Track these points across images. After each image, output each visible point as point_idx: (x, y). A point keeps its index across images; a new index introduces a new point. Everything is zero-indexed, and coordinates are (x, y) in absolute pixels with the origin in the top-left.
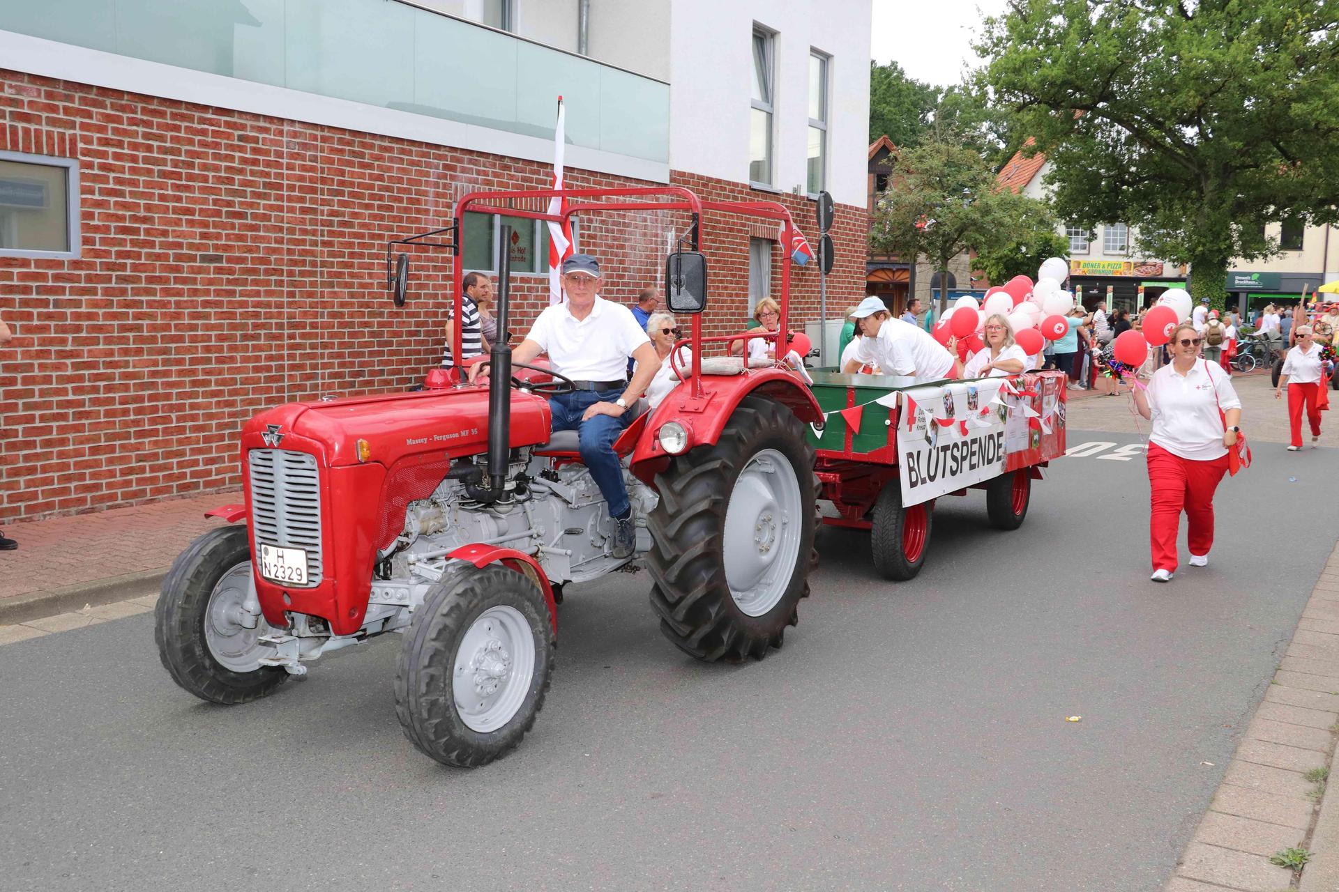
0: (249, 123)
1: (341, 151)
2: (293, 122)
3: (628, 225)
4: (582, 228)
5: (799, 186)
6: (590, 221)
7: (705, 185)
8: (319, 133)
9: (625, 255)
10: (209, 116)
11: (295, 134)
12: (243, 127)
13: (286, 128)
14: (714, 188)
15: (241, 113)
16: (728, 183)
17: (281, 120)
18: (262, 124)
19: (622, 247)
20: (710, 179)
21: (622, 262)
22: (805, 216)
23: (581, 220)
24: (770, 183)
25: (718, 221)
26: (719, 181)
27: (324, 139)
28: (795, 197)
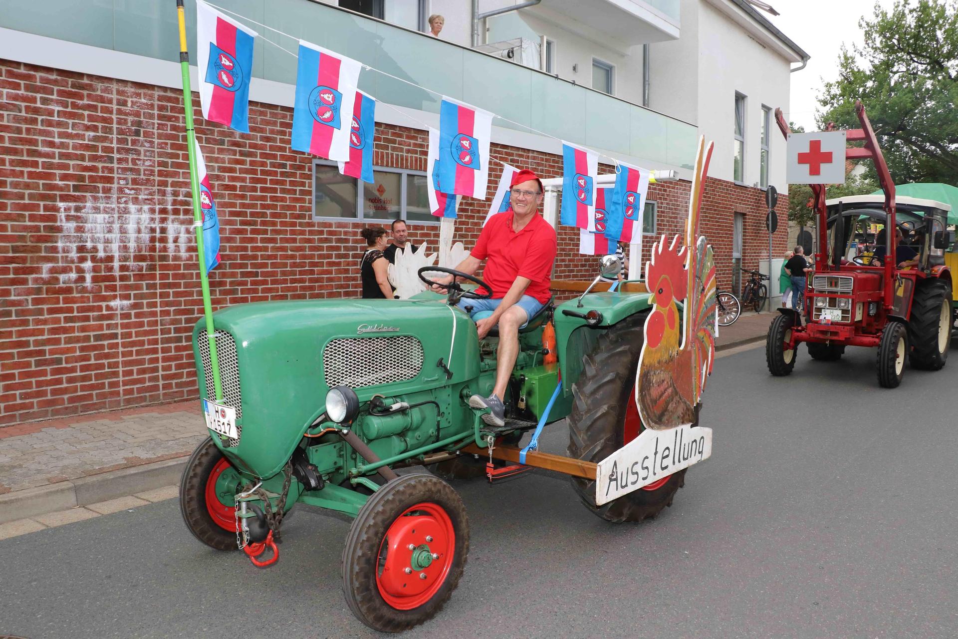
0: (515, 152)
1: (554, 167)
2: (533, 151)
3: (678, 205)
4: (658, 207)
5: (757, 183)
6: (662, 203)
7: (714, 183)
8: (544, 157)
9: (677, 222)
10: (498, 149)
11: (534, 158)
12: (512, 155)
13: (530, 155)
14: (718, 184)
15: (512, 147)
16: (724, 182)
17: (529, 150)
18: (520, 153)
19: (676, 218)
20: (716, 180)
21: (676, 226)
22: (759, 200)
23: (658, 203)
24: (742, 181)
25: (720, 203)
26: (720, 180)
27: (547, 160)
28: (755, 189)
